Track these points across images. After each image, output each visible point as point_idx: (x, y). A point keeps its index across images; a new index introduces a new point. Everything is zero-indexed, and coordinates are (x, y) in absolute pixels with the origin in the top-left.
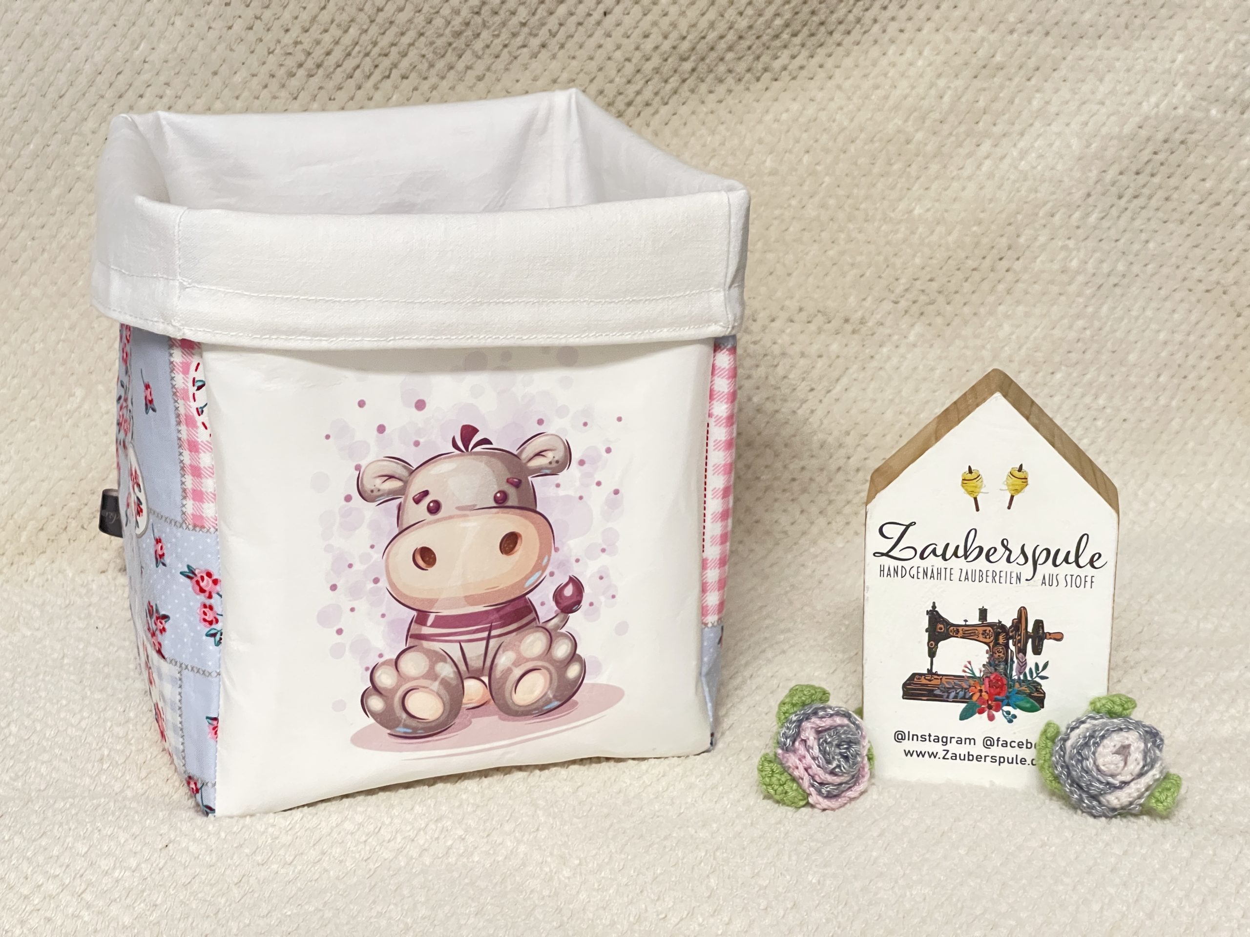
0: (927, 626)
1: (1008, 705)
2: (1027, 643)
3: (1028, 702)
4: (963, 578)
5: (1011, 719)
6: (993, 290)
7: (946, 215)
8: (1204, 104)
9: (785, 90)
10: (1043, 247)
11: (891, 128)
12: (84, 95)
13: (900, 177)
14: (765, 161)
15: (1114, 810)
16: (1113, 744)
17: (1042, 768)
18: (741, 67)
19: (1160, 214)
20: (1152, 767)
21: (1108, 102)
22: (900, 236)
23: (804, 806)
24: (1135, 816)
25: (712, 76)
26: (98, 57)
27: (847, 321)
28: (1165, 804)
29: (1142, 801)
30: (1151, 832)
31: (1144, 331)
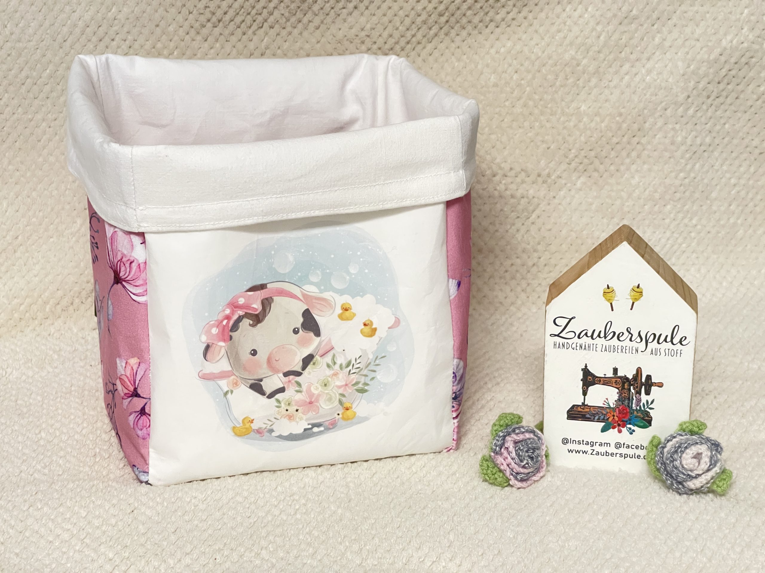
0: (582, 377)
1: (630, 424)
2: (641, 388)
3: (642, 422)
4: (603, 350)
5: (632, 432)
6: (628, 155)
7: (600, 110)
8: (760, 40)
9: (503, 34)
10: (660, 129)
11: (567, 57)
12: (79, 40)
13: (573, 86)
14: (490, 78)
15: (692, 490)
16: (692, 452)
17: (649, 463)
18: (476, 20)
19: (733, 108)
20: (715, 466)
21: (701, 39)
22: (572, 124)
23: (506, 486)
24: (705, 493)
25: (458, 25)
26: (87, 17)
27: (539, 175)
28: (722, 488)
29: (709, 485)
30: (714, 505)
31: (721, 178)
